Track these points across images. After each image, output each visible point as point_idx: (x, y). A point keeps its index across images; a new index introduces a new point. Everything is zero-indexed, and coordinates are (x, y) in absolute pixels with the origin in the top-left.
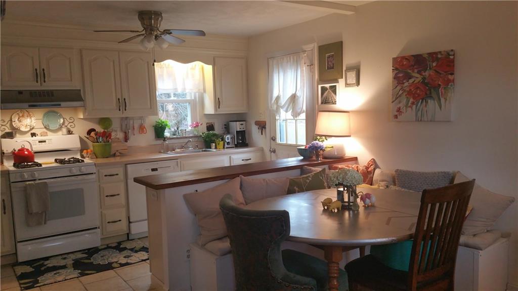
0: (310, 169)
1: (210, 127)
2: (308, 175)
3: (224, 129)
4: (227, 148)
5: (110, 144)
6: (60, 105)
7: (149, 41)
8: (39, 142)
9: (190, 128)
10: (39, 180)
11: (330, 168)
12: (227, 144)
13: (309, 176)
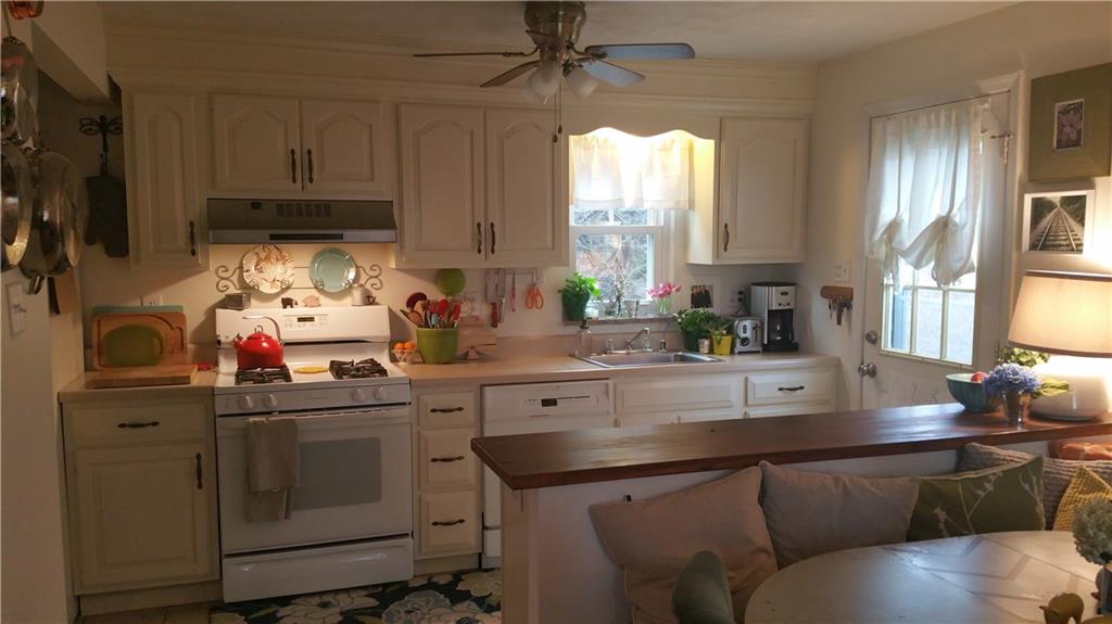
0: (991, 454)
1: (701, 298)
2: (981, 473)
3: (737, 303)
4: (740, 353)
5: (455, 334)
6: (341, 237)
7: (546, 79)
8: (300, 320)
9: (649, 298)
10: (281, 412)
11: (1053, 454)
12: (742, 344)
13: (986, 476)
